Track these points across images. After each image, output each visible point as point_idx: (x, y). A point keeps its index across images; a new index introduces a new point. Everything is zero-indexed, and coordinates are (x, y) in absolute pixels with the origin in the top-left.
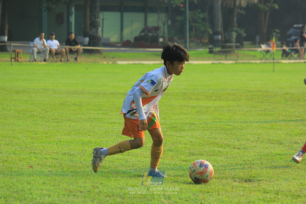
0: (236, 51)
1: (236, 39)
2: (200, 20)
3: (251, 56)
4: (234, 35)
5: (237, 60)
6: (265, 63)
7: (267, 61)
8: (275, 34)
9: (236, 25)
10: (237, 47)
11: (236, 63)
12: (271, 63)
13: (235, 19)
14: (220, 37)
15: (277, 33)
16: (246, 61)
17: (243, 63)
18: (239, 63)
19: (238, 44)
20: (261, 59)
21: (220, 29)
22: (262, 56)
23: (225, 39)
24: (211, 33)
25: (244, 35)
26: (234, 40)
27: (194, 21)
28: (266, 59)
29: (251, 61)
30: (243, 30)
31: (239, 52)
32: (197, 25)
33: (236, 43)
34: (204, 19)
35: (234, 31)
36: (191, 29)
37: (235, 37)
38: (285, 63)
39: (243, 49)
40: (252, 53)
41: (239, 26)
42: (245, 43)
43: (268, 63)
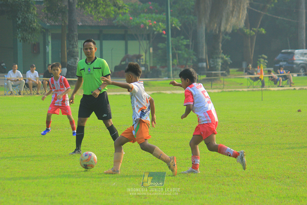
0: (222, 79)
1: (221, 67)
2: (183, 47)
3: (238, 83)
4: (220, 62)
5: (223, 88)
6: (253, 91)
7: (254, 89)
8: (262, 60)
9: (222, 51)
10: (223, 74)
11: (222, 92)
12: (258, 90)
13: (221, 45)
14: (205, 64)
15: (265, 59)
16: (233, 90)
17: (229, 91)
18: (226, 91)
19: (224, 72)
20: (248, 88)
21: (204, 56)
22: (249, 84)
23: (210, 67)
24: (195, 60)
25: (230, 62)
26: (220, 68)
27: (177, 48)
28: (254, 87)
29: (237, 90)
30: (229, 56)
31: (225, 79)
32: (180, 52)
33: (221, 70)
34: (187, 46)
35: (219, 58)
36: (174, 57)
37: (220, 64)
38: (274, 91)
39: (229, 76)
40: (239, 81)
41: (224, 53)
42: (231, 70)
43: (255, 91)
